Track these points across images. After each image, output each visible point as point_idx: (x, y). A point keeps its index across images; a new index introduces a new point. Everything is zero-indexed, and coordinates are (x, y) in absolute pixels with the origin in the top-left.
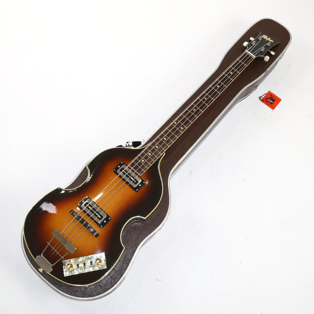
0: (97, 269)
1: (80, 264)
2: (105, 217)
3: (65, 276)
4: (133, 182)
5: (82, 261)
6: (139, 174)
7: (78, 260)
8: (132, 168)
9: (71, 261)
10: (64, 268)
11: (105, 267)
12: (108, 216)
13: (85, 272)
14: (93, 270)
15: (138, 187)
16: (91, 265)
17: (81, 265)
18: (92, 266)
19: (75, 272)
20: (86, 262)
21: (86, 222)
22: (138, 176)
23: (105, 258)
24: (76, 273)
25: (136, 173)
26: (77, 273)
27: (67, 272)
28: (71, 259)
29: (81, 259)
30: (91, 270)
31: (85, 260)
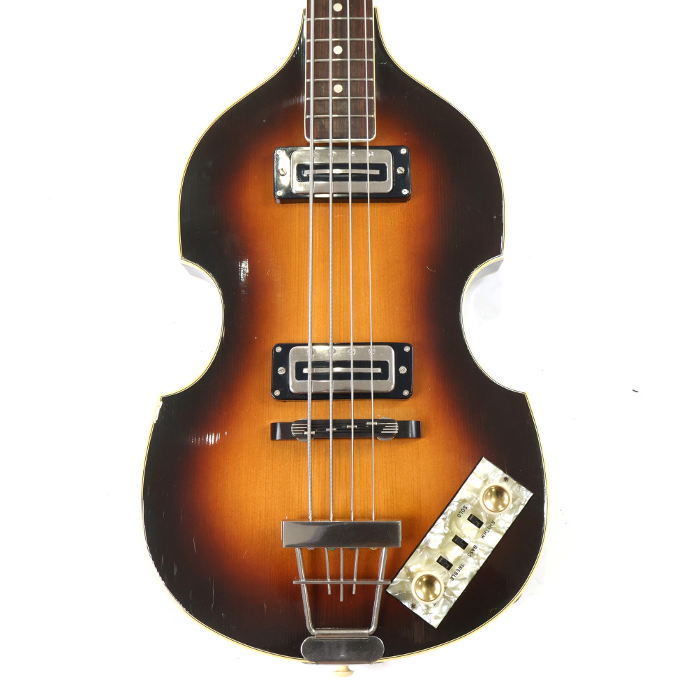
0: (505, 520)
1: (445, 554)
2: (391, 356)
3: (435, 623)
4: (373, 178)
5: (444, 541)
6: (367, 140)
7: (428, 548)
8: (331, 140)
9: (412, 569)
10: (413, 606)
11: (527, 495)
12: (398, 347)
13: (482, 562)
14: (499, 537)
15: (400, 181)
16: (479, 527)
17: (454, 553)
18: (484, 526)
19: (455, 588)
20: (457, 532)
21: (356, 422)
22: (371, 148)
23: (501, 472)
24: (459, 586)
25: (355, 146)
26: (463, 586)
27: (431, 611)
28: (408, 564)
29: (435, 538)
30: (493, 539)
31: (450, 527)
